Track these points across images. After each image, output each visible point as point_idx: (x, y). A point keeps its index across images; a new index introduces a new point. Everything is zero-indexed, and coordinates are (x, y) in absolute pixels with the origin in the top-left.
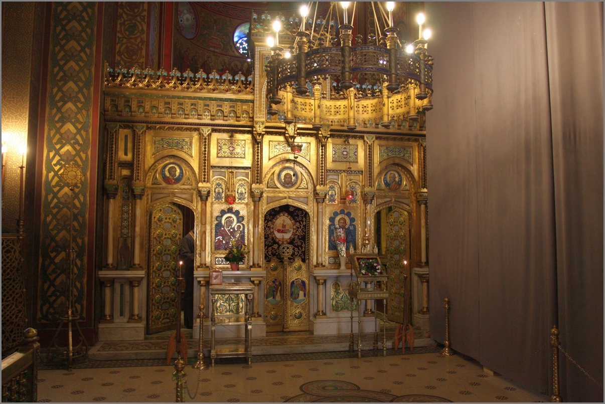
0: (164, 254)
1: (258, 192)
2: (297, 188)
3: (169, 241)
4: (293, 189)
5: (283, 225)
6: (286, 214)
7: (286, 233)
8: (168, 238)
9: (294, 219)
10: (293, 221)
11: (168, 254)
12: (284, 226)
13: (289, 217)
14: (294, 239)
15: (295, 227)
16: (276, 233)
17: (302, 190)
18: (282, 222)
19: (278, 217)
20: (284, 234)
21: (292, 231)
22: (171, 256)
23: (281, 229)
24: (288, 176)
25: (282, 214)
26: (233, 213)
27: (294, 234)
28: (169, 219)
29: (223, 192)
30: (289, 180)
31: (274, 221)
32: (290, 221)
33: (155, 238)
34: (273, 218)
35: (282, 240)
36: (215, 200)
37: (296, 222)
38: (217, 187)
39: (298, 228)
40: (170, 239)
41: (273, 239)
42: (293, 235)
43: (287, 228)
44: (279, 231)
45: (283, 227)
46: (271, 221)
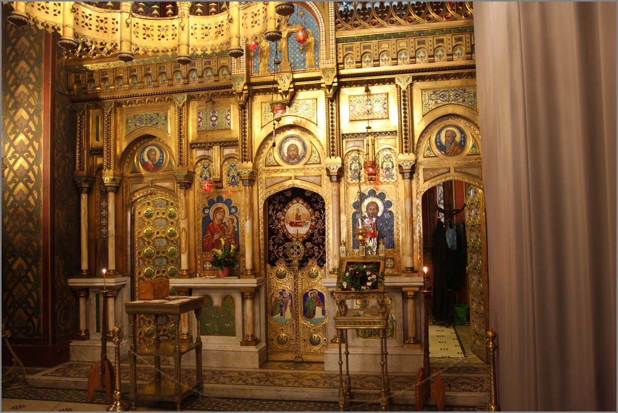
0: (157, 258)
2: (306, 164)
3: (165, 241)
4: (300, 165)
6: (301, 201)
7: (301, 226)
8: (161, 237)
9: (312, 207)
10: (310, 210)
11: (162, 257)
12: (298, 217)
13: (305, 205)
14: (312, 235)
15: (313, 218)
16: (288, 226)
17: (314, 166)
18: (295, 212)
19: (290, 205)
20: (298, 228)
21: (310, 223)
22: (167, 259)
23: (294, 221)
25: (295, 201)
26: (224, 203)
27: (312, 228)
28: (163, 214)
31: (285, 210)
32: (307, 210)
33: (141, 237)
34: (284, 207)
35: (296, 236)
37: (315, 210)
39: (318, 219)
40: (166, 238)
41: (284, 235)
42: (310, 228)
43: (302, 220)
44: (292, 224)
45: (297, 219)
46: (280, 211)
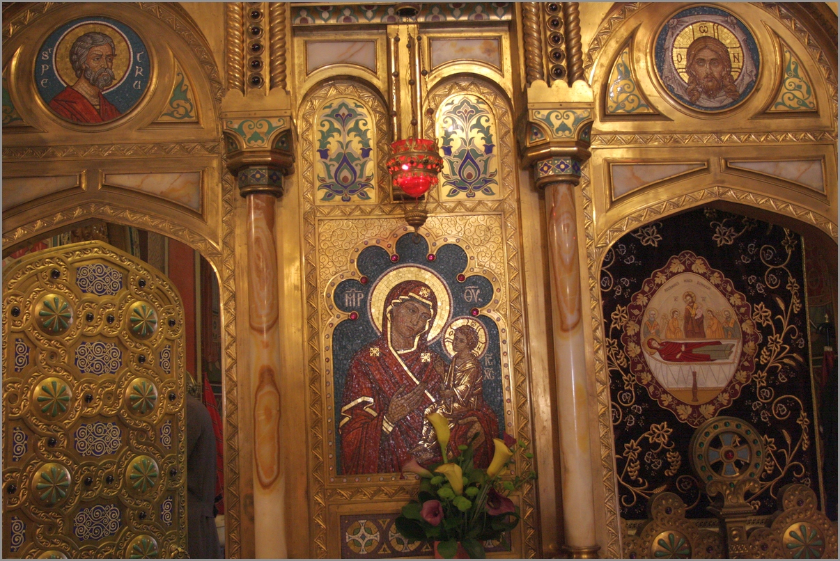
0: (83, 505)
1: (563, 127)
3: (113, 432)
4: (741, 118)
5: (688, 318)
6: (699, 265)
7: (706, 358)
8: (102, 417)
9: (741, 287)
10: (736, 299)
11: (103, 501)
12: (694, 325)
13: (716, 278)
14: (749, 392)
15: (747, 327)
16: (655, 363)
17: (787, 122)
18: (682, 306)
19: (660, 278)
20: (697, 367)
22: (122, 507)
23: (681, 339)
24: (707, 54)
25: (676, 266)
26: (430, 262)
27: (749, 364)
28: (110, 319)
29: (366, 153)
30: (717, 71)
31: (642, 300)
32: (722, 300)
33: (21, 419)
34: (636, 287)
35: (688, 399)
36: (328, 197)
37: (754, 299)
38: (332, 130)
39: (766, 331)
40: (119, 420)
41: (642, 395)
42: (741, 367)
43: (710, 336)
44: (670, 352)
45: (689, 333)
46: (624, 301)
